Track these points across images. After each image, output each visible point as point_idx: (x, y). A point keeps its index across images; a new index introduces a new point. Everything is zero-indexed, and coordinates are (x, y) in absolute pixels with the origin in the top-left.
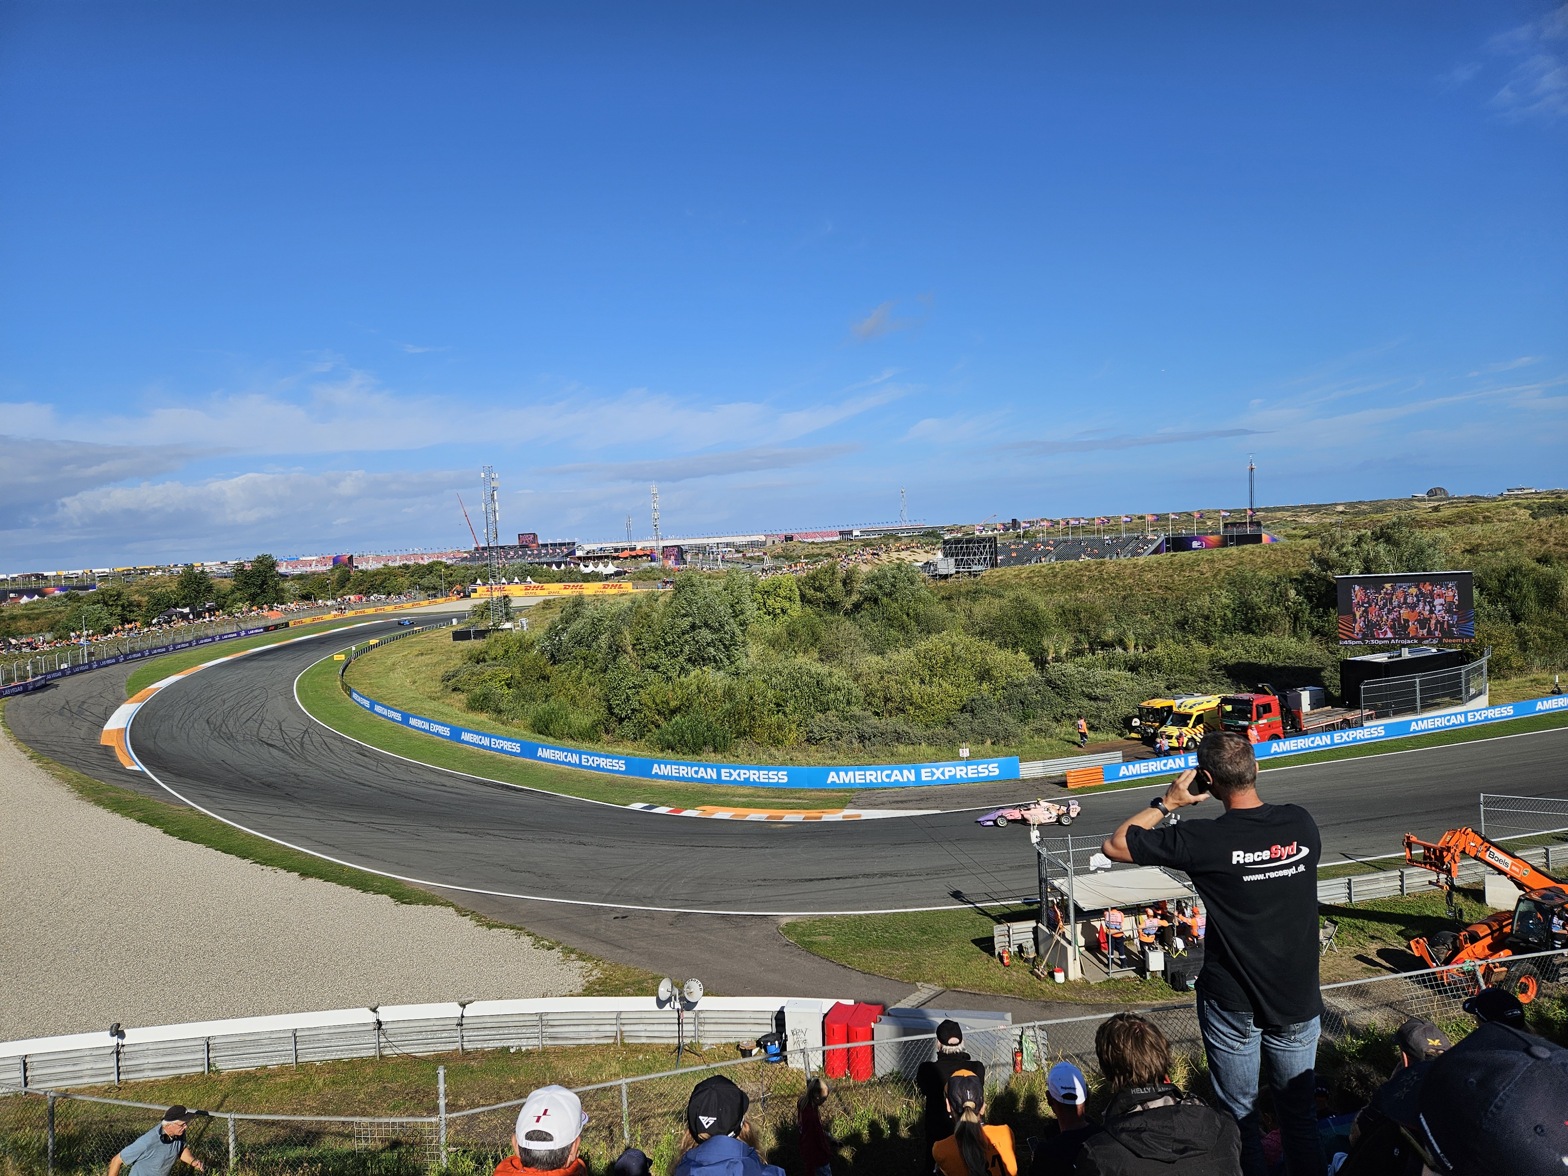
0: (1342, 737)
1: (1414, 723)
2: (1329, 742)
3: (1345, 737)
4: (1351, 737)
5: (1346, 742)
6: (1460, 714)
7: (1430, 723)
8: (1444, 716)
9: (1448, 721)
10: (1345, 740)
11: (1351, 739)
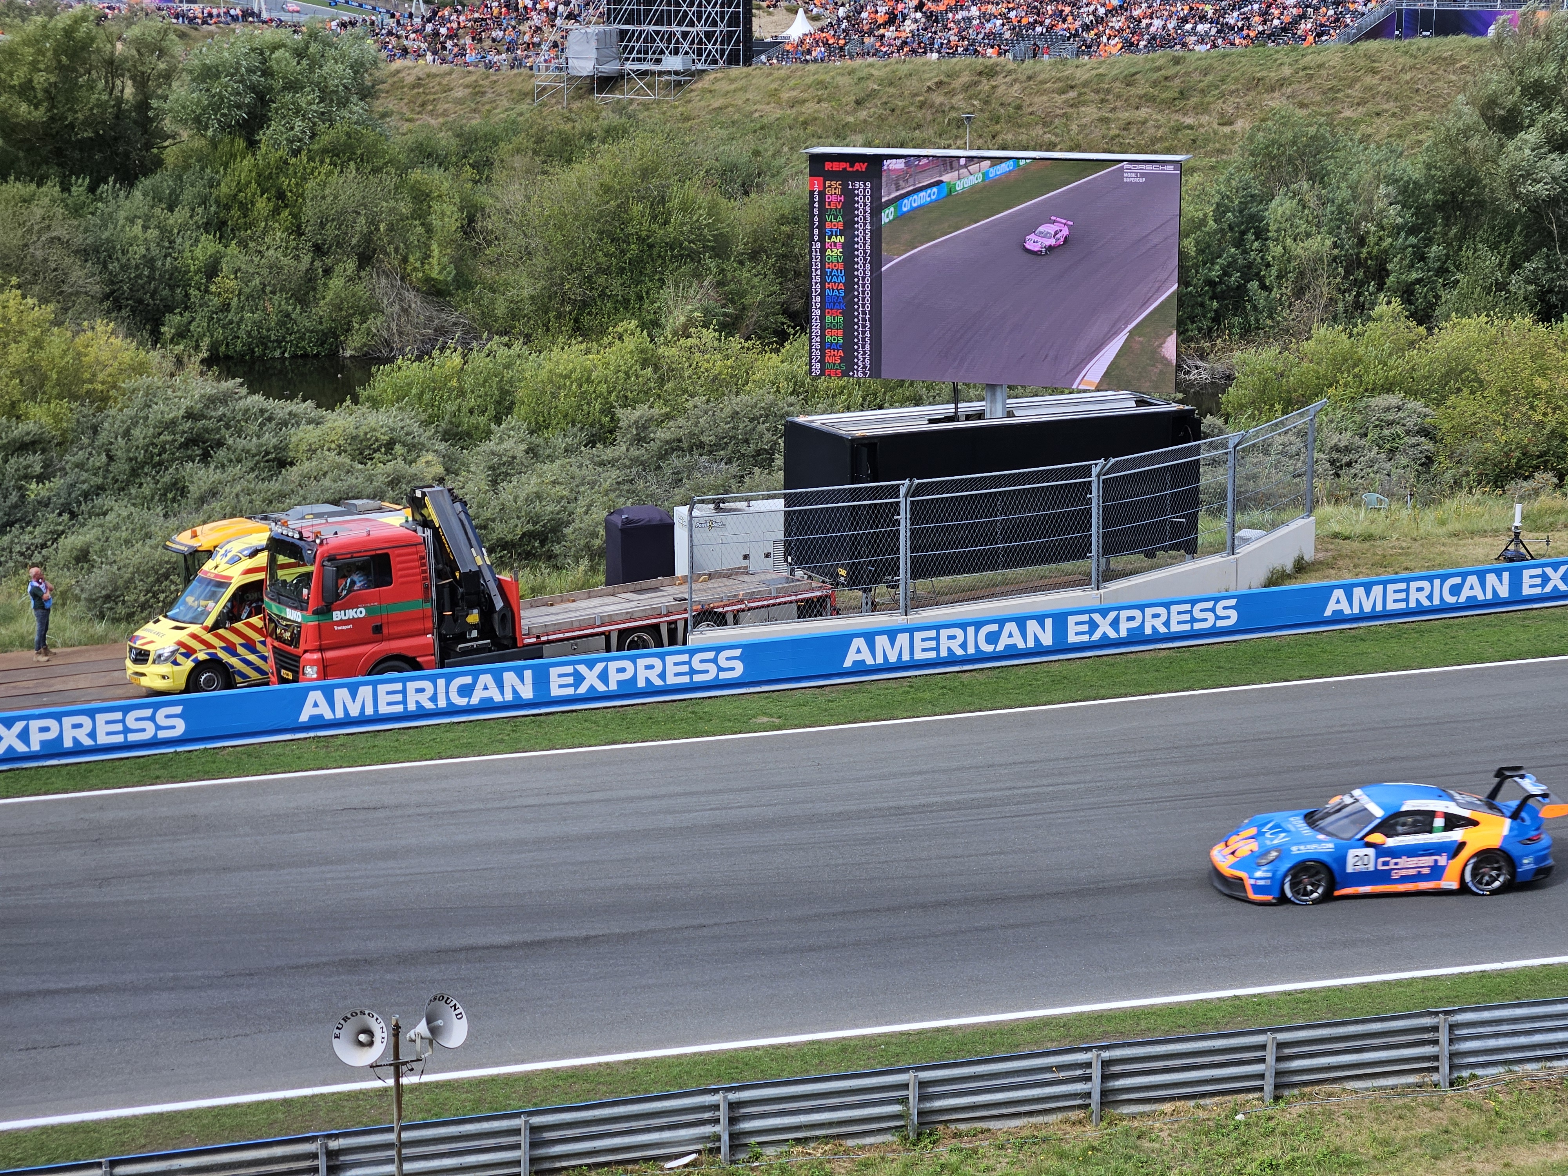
0: (579, 679)
1: (859, 642)
2: (527, 692)
3: (591, 678)
4: (614, 679)
5: (593, 696)
6: (1040, 619)
7: (919, 645)
8: (978, 625)
9: (993, 638)
10: (592, 687)
11: (613, 686)
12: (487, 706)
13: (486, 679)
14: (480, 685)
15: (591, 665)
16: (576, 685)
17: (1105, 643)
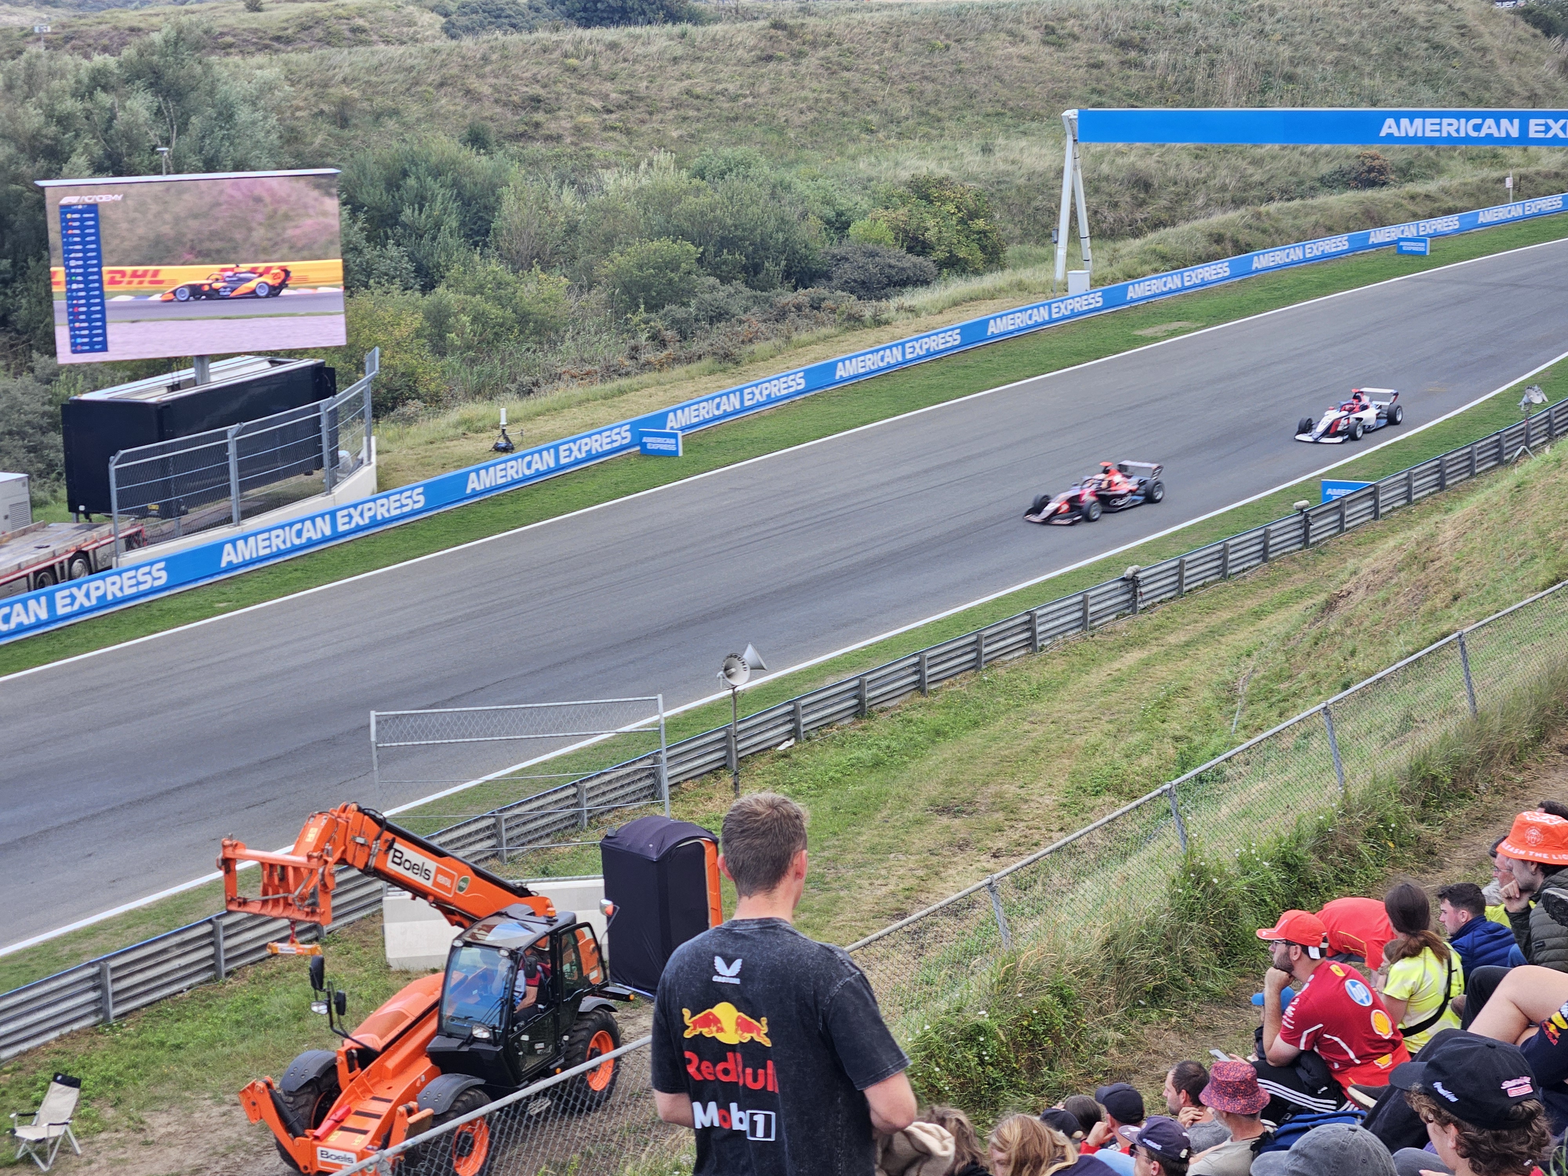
0: (73, 598)
1: (228, 547)
2: (44, 615)
3: (80, 597)
4: (94, 594)
5: (83, 611)
6: (322, 516)
7: (261, 544)
8: (291, 525)
9: (299, 534)
10: (82, 605)
11: (94, 602)
12: (21, 629)
13: (18, 607)
14: (14, 614)
15: (79, 586)
16: (72, 604)
17: (359, 529)
